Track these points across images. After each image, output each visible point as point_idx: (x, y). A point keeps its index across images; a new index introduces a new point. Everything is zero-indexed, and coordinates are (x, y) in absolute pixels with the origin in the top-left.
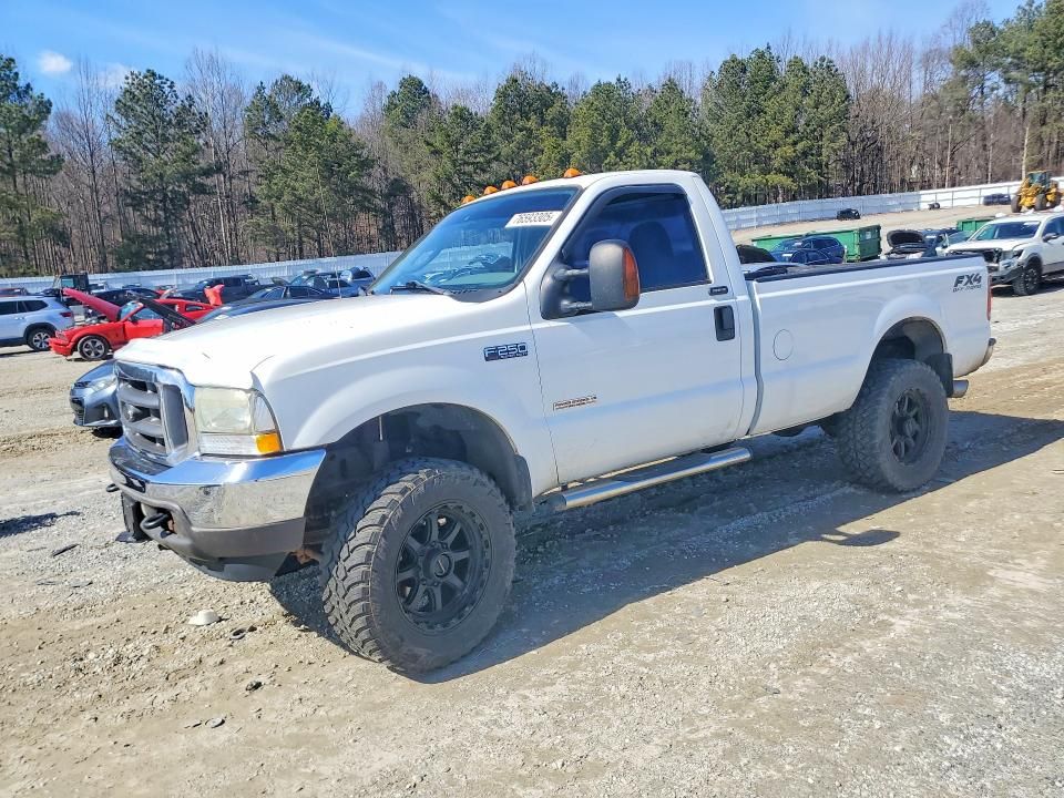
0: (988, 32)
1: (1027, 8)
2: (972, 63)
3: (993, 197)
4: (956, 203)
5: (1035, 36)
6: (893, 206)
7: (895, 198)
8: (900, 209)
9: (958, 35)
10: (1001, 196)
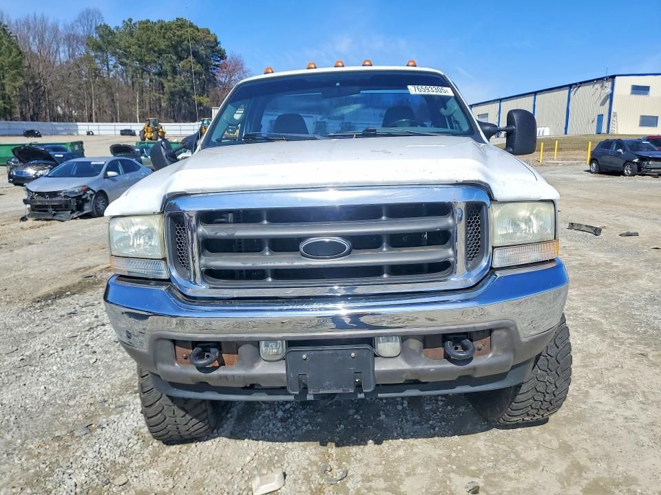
0: (107, 32)
1: (128, 23)
2: (99, 48)
3: (126, 130)
4: (101, 133)
5: (134, 41)
6: (60, 131)
7: (62, 126)
8: (66, 133)
9: (86, 29)
10: (130, 131)
